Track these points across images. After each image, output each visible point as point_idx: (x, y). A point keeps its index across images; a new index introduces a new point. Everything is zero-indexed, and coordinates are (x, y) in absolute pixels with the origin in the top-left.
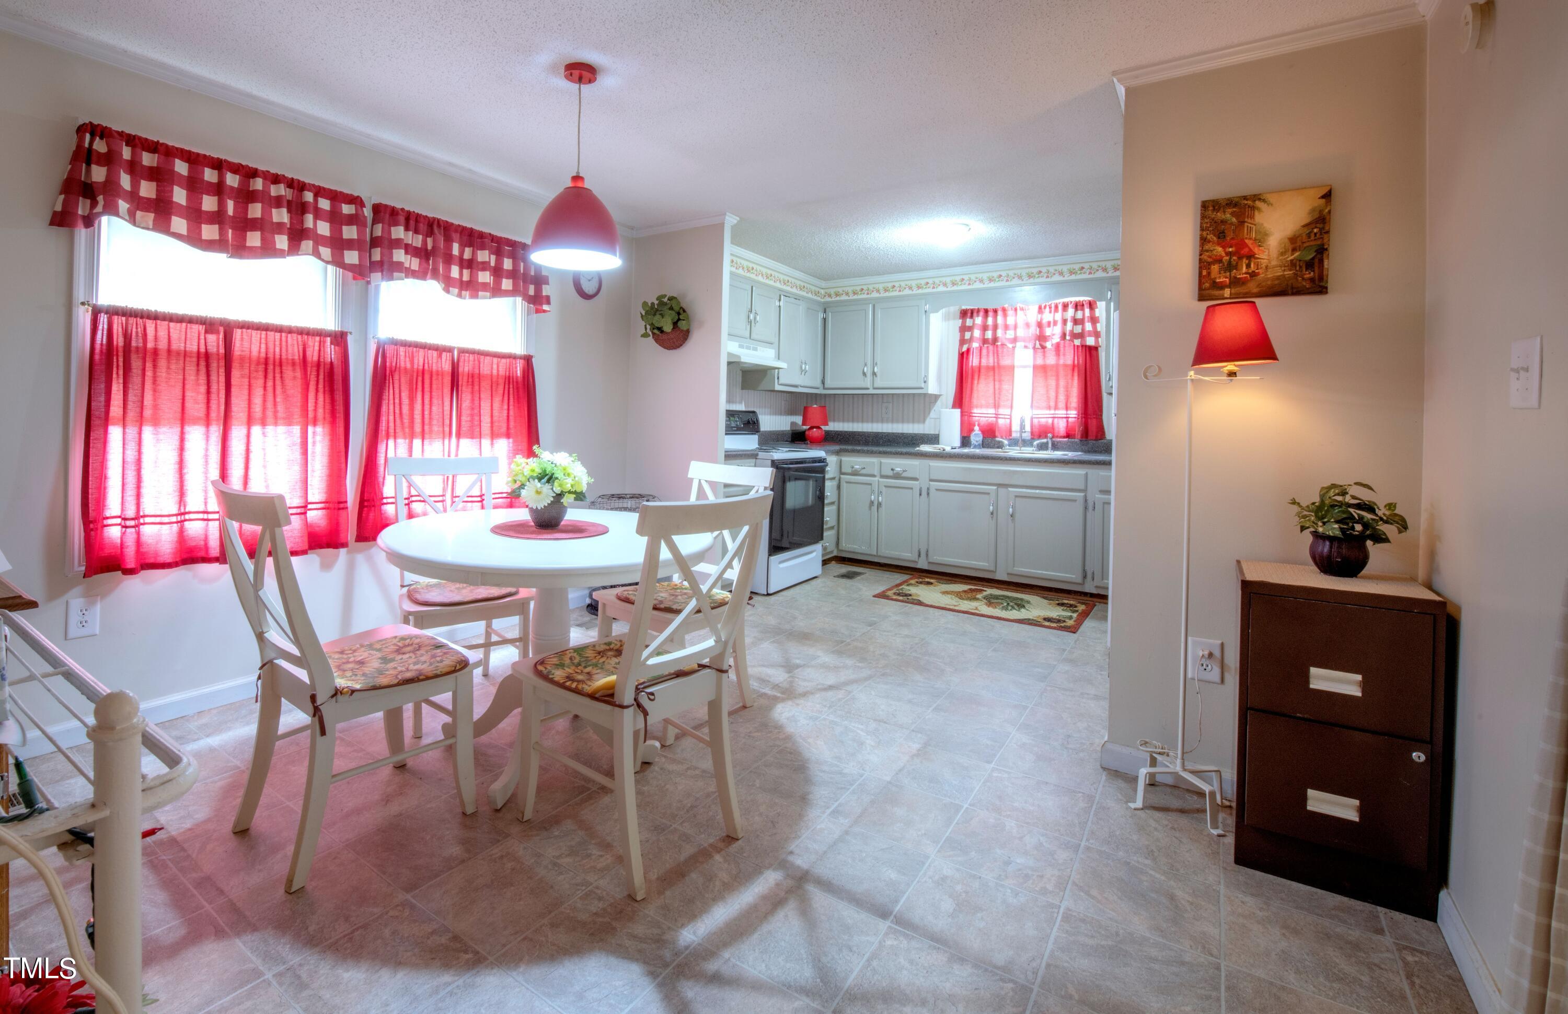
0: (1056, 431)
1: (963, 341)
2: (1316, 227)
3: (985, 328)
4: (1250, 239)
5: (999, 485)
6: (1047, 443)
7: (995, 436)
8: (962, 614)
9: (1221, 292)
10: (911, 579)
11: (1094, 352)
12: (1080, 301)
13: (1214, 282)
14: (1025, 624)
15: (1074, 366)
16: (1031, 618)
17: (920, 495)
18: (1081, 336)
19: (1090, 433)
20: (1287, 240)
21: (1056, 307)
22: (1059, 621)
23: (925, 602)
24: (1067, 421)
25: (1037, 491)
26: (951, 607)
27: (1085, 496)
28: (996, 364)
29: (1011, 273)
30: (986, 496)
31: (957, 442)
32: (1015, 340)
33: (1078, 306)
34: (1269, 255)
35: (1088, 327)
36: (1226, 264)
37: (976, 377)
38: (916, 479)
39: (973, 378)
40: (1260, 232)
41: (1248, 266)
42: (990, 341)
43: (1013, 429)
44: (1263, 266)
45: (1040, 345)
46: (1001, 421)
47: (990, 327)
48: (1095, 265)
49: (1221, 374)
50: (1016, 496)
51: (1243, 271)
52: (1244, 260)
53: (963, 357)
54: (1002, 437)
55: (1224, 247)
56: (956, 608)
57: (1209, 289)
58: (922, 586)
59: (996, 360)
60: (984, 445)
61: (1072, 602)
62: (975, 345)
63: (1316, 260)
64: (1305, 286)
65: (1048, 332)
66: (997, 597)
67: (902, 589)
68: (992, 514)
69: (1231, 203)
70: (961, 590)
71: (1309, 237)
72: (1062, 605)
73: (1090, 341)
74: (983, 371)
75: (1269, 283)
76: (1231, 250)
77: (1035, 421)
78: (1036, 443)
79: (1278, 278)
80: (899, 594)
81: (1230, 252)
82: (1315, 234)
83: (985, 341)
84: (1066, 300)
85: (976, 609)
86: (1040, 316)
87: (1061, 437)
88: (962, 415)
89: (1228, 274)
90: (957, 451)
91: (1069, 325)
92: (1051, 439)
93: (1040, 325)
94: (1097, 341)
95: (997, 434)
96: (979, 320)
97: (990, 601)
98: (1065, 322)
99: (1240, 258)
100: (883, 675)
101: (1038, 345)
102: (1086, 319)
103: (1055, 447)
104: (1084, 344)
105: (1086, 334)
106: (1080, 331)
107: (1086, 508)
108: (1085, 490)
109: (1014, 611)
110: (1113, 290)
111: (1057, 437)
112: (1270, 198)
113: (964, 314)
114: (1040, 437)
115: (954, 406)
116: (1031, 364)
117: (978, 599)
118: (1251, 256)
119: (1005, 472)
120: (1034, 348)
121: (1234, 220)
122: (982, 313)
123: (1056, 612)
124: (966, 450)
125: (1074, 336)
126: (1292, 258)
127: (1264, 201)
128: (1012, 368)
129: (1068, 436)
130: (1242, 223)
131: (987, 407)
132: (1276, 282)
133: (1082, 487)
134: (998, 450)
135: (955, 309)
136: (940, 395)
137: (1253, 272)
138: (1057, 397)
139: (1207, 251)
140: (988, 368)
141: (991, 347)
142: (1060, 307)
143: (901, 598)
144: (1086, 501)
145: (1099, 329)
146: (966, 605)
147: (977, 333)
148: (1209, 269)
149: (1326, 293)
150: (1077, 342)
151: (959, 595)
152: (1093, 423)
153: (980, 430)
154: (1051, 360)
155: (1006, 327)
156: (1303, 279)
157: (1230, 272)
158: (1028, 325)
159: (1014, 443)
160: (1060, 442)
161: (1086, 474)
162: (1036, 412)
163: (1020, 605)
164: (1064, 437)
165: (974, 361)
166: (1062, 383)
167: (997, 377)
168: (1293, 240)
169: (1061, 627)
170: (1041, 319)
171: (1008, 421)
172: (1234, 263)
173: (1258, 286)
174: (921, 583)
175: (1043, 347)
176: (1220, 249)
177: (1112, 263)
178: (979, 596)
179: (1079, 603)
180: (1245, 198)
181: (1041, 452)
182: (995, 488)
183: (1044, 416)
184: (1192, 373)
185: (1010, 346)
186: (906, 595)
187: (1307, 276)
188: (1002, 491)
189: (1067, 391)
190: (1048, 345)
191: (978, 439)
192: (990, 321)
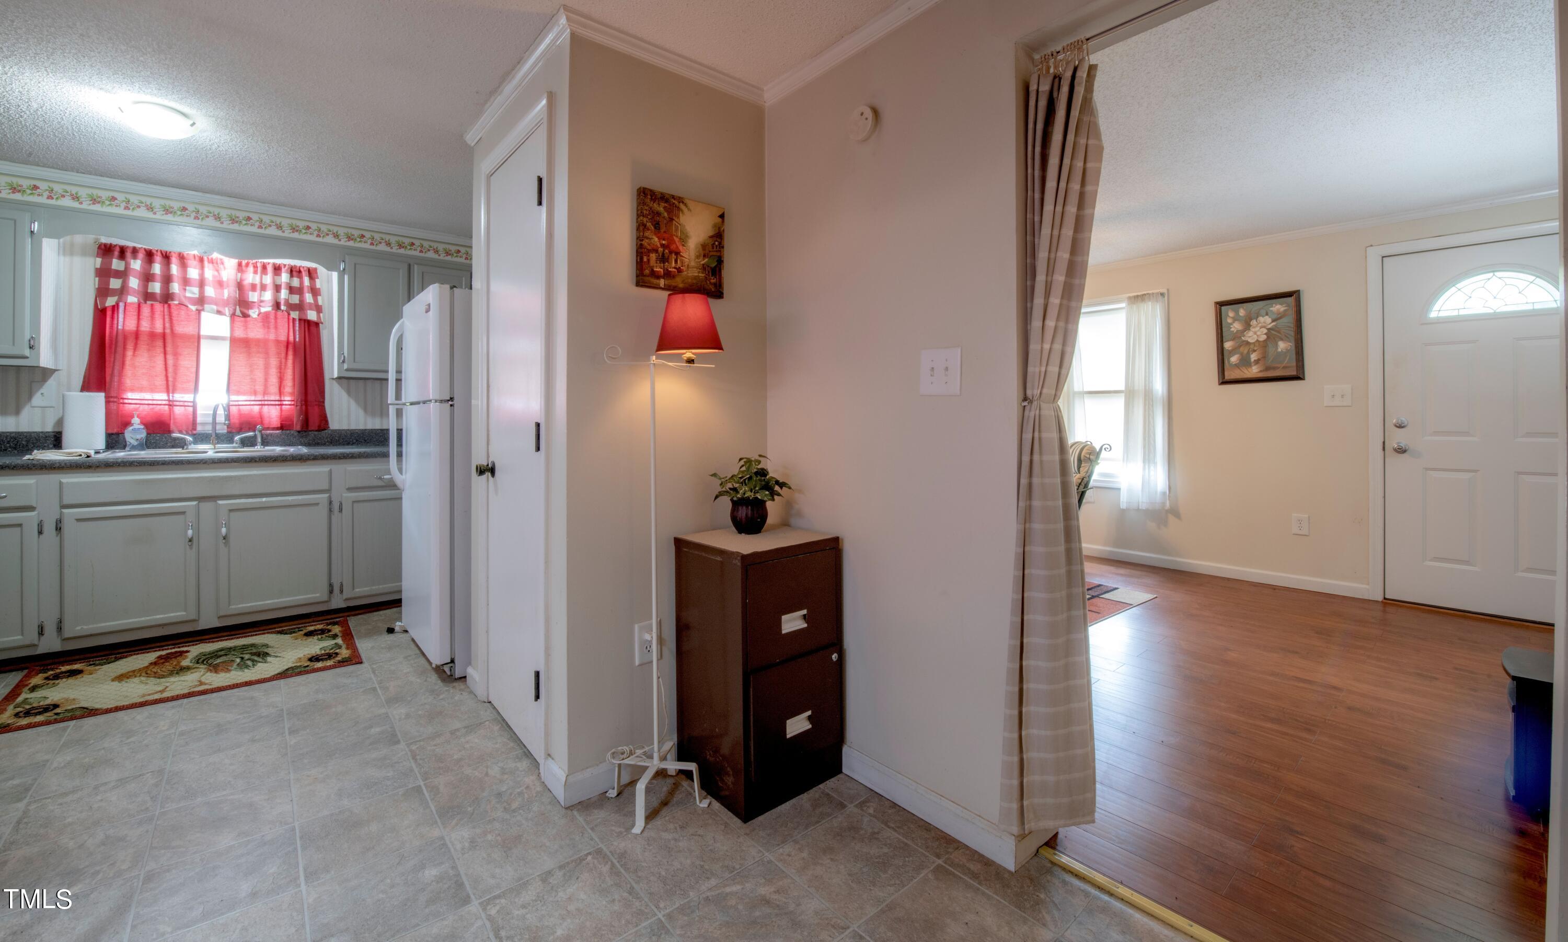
0: (266, 421)
1: (103, 292)
2: (717, 241)
3: (147, 277)
4: (677, 236)
5: (201, 499)
6: (255, 436)
7: (170, 432)
8: (185, 700)
9: (658, 281)
10: (28, 676)
11: (313, 329)
12: (295, 266)
13: (652, 270)
14: (291, 676)
15: (288, 342)
16: (290, 665)
17: (40, 532)
18: (300, 307)
19: (311, 422)
20: (700, 247)
21: (264, 267)
22: (329, 656)
23: (97, 706)
24: (281, 409)
25: (264, 499)
26: (157, 696)
27: (330, 497)
28: (168, 331)
29: (203, 209)
30: (181, 517)
31: (101, 443)
32: (201, 301)
33: (294, 272)
34: (689, 256)
35: (309, 298)
36: (661, 255)
37: (130, 346)
38: (30, 508)
39: (125, 348)
40: (683, 233)
41: (676, 261)
42: (158, 297)
43: (199, 420)
44: (686, 264)
45: (241, 312)
46: (178, 410)
47: (158, 278)
48: (324, 228)
49: (680, 360)
50: (231, 511)
51: (672, 266)
52: (673, 255)
53: (101, 316)
54: (180, 432)
55: (659, 239)
56: (166, 695)
57: (648, 276)
58: (63, 683)
59: (167, 325)
60: (148, 444)
61: (319, 627)
62: (132, 299)
63: (717, 269)
64: (711, 289)
65: (253, 297)
66: (215, 655)
67: (25, 701)
68: (190, 540)
69: (663, 198)
70: (146, 664)
71: (713, 248)
72: (310, 634)
73: (312, 315)
74: (144, 339)
75: (690, 281)
76: (664, 242)
77: (234, 410)
78: (237, 438)
79: (695, 278)
80: (28, 713)
81: (664, 244)
82: (716, 246)
83: (148, 296)
84: (278, 261)
85: (201, 683)
86: (239, 275)
87: (274, 429)
88: (108, 402)
89: (662, 265)
90: (101, 456)
91: (284, 294)
92: (260, 431)
93: (240, 286)
94: (319, 317)
95: (172, 427)
96: (137, 265)
97: (209, 661)
98: (277, 288)
99: (671, 252)
100: (149, 878)
101: (238, 312)
102: (306, 290)
103: (265, 443)
104: (304, 317)
105: (306, 307)
106: (297, 302)
107: (331, 510)
108: (328, 491)
109: (259, 664)
110: (347, 261)
111: (268, 429)
112: (691, 204)
113: (106, 250)
114: (240, 430)
115: (86, 387)
116: (227, 333)
117: (188, 668)
118: (677, 253)
119: (212, 479)
120: (233, 315)
121: (666, 214)
122: (141, 255)
123: (316, 646)
124: (120, 454)
125: (291, 307)
126: (703, 262)
127: (686, 205)
128: (197, 339)
129: (282, 428)
130: (671, 220)
131: (152, 390)
132: (695, 281)
133: (326, 487)
134: (174, 450)
135: (87, 239)
136: (54, 371)
137: (680, 268)
138: (266, 380)
139: (647, 238)
140: (152, 335)
141: (158, 307)
142: (270, 269)
143: (39, 718)
144: (331, 503)
145: (320, 303)
146: (179, 684)
147: (134, 283)
148: (649, 256)
149: (723, 298)
150: (295, 315)
151: (146, 672)
152: (314, 412)
153: (142, 423)
154: (256, 332)
155: (186, 282)
156: (710, 283)
157: (664, 263)
158: (220, 284)
159: (202, 438)
160: (271, 435)
161: (330, 472)
162: (234, 398)
163: (261, 654)
164: (277, 429)
165: (125, 322)
166: (274, 362)
167: (169, 349)
168: (704, 246)
169: (339, 662)
170: (241, 280)
171: (191, 409)
172: (666, 256)
173: (683, 282)
174: (57, 677)
175: (245, 316)
176: (656, 239)
177: (346, 230)
178: (185, 663)
179: (328, 624)
180: (673, 197)
181: (246, 449)
182: (194, 503)
183: (246, 403)
184: (654, 357)
185: (193, 308)
186: (46, 709)
187: (712, 281)
188: (207, 507)
189: (280, 372)
190: (254, 313)
191: (139, 437)
192: (157, 268)
